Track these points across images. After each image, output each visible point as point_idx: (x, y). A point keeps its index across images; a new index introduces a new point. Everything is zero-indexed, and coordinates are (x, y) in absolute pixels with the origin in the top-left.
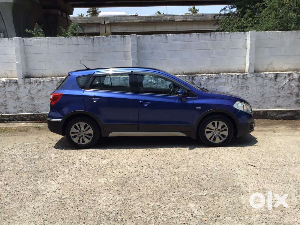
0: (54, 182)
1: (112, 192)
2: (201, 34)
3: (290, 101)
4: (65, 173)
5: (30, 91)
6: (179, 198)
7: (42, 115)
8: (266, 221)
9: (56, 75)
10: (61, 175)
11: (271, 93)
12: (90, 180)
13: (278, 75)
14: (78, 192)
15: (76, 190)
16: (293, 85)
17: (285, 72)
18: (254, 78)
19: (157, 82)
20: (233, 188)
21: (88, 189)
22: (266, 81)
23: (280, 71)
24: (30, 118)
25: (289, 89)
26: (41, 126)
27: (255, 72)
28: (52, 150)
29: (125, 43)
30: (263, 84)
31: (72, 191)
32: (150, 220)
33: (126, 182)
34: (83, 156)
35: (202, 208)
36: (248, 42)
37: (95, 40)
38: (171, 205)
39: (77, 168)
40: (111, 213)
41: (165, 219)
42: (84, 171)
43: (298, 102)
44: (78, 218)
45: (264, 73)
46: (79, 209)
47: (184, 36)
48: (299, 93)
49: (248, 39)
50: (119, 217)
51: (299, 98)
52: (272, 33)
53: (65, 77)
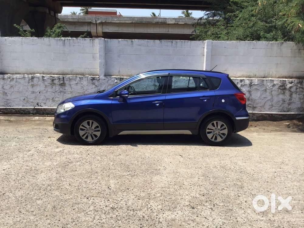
0: (6, 163)
1: (52, 172)
2: (164, 41)
4: (19, 157)
5: (3, 86)
6: (105, 176)
7: (14, 109)
8: (163, 192)
9: (28, 73)
10: (15, 158)
12: (38, 163)
15: (23, 169)
16: (244, 90)
17: (238, 78)
20: (153, 171)
21: (33, 169)
23: (234, 77)
24: (2, 112)
26: (12, 119)
28: (15, 139)
29: (93, 45)
31: (20, 170)
32: (73, 190)
33: (68, 165)
34: (40, 145)
35: (119, 183)
36: (205, 50)
37: (66, 42)
38: (96, 181)
39: (31, 154)
40: (44, 185)
41: (85, 190)
42: (36, 156)
43: (250, 105)
44: (16, 188)
46: (20, 182)
47: (149, 42)
48: (250, 98)
49: (206, 47)
50: (49, 188)
51: (250, 102)
52: (227, 43)
53: (36, 75)
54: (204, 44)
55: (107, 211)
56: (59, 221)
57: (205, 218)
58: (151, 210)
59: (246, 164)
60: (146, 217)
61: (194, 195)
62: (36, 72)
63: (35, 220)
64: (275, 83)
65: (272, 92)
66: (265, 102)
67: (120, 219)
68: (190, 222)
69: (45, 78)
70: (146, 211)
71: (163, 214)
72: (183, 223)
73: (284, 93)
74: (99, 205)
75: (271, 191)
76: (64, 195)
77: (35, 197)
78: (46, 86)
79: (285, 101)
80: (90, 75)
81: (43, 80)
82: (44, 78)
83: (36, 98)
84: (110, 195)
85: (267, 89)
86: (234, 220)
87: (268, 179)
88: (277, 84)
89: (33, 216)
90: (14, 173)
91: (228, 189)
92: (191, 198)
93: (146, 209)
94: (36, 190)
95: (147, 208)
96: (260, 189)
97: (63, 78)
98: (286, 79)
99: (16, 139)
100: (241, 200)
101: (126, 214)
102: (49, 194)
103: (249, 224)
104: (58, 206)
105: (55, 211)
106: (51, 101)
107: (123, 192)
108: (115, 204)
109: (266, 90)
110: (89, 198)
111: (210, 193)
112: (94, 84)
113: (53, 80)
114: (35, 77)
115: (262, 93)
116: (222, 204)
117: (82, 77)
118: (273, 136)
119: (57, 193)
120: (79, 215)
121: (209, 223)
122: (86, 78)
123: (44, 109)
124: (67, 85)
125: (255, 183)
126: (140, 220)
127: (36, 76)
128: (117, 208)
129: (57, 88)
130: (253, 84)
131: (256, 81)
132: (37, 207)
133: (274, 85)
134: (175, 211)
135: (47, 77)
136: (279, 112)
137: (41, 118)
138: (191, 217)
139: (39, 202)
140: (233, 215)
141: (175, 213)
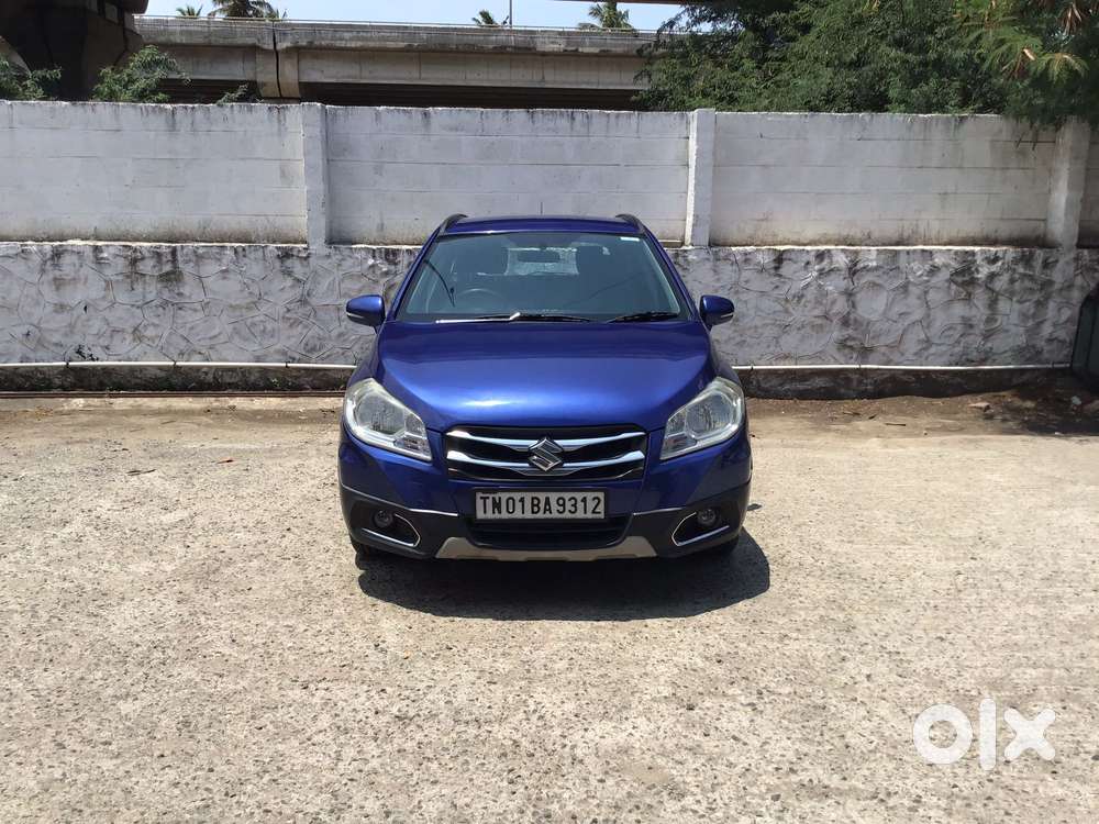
1: (160, 596)
2: (543, 113)
3: (823, 342)
4: (28, 548)
6: (361, 606)
9: (40, 234)
10: (13, 552)
11: (764, 315)
12: (105, 566)
13: (784, 256)
14: (54, 596)
15: (51, 591)
16: (831, 288)
17: (808, 248)
18: (709, 265)
19: (392, 267)
21: (89, 587)
22: (746, 275)
23: (792, 244)
25: (818, 302)
27: (713, 243)
28: (3, 484)
29: (282, 128)
30: (736, 283)
31: (38, 593)
32: (246, 661)
33: (217, 570)
34: (101, 502)
35: (415, 629)
36: (693, 145)
37: (178, 117)
38: (328, 624)
39: (74, 535)
40: (138, 646)
41: (291, 658)
42: (92, 543)
43: (849, 343)
44: (32, 659)
45: (741, 248)
46: (43, 637)
47: (487, 117)
48: (852, 316)
49: (693, 135)
50: (157, 654)
51: (850, 331)
52: (769, 119)
53: (71, 242)
54: (688, 123)
55: (384, 730)
56: (211, 770)
57: (735, 738)
58: (541, 717)
59: (855, 546)
60: (524, 743)
61: (686, 661)
62: (68, 231)
63: (120, 773)
64: (938, 261)
65: (926, 293)
66: (905, 331)
67: (431, 756)
68: (684, 755)
69: (105, 255)
70: (524, 723)
71: (586, 730)
72: (660, 761)
73: (968, 298)
74: (350, 709)
75: (950, 636)
76: (215, 678)
77: (110, 691)
78: (109, 284)
79: (971, 326)
80: (274, 242)
81: (99, 261)
82: (102, 255)
83: (71, 327)
84: (386, 673)
85: (909, 282)
86: (836, 741)
87: (937, 595)
88: (946, 266)
89: (111, 758)
90: (18, 607)
91: (800, 636)
92: (676, 671)
93: (521, 715)
94: (108, 663)
95: (525, 712)
96: (911, 632)
97: (174, 252)
98: (977, 249)
99: (9, 481)
100: (853, 673)
101: (454, 735)
102: (160, 677)
103: (888, 755)
104: (200, 719)
105: (191, 737)
106: (129, 338)
107: (434, 659)
108: (407, 702)
109: (905, 288)
110: (312, 686)
111: (741, 653)
112: (288, 273)
113: (134, 262)
114: (66, 250)
115: (893, 299)
116: (787, 689)
117: (244, 249)
118: (938, 449)
119: (188, 672)
120: (280, 747)
121: (748, 755)
122: (260, 253)
123: (105, 369)
124: (187, 278)
125: (893, 613)
126: (505, 755)
127: (69, 248)
128: (419, 715)
129: (152, 290)
130: (861, 265)
131: (871, 256)
132: (121, 726)
133: (934, 270)
134: (627, 719)
135: (111, 249)
136: (950, 365)
137: (96, 401)
138: (686, 737)
139: (126, 707)
140: (831, 724)
141: (628, 725)
